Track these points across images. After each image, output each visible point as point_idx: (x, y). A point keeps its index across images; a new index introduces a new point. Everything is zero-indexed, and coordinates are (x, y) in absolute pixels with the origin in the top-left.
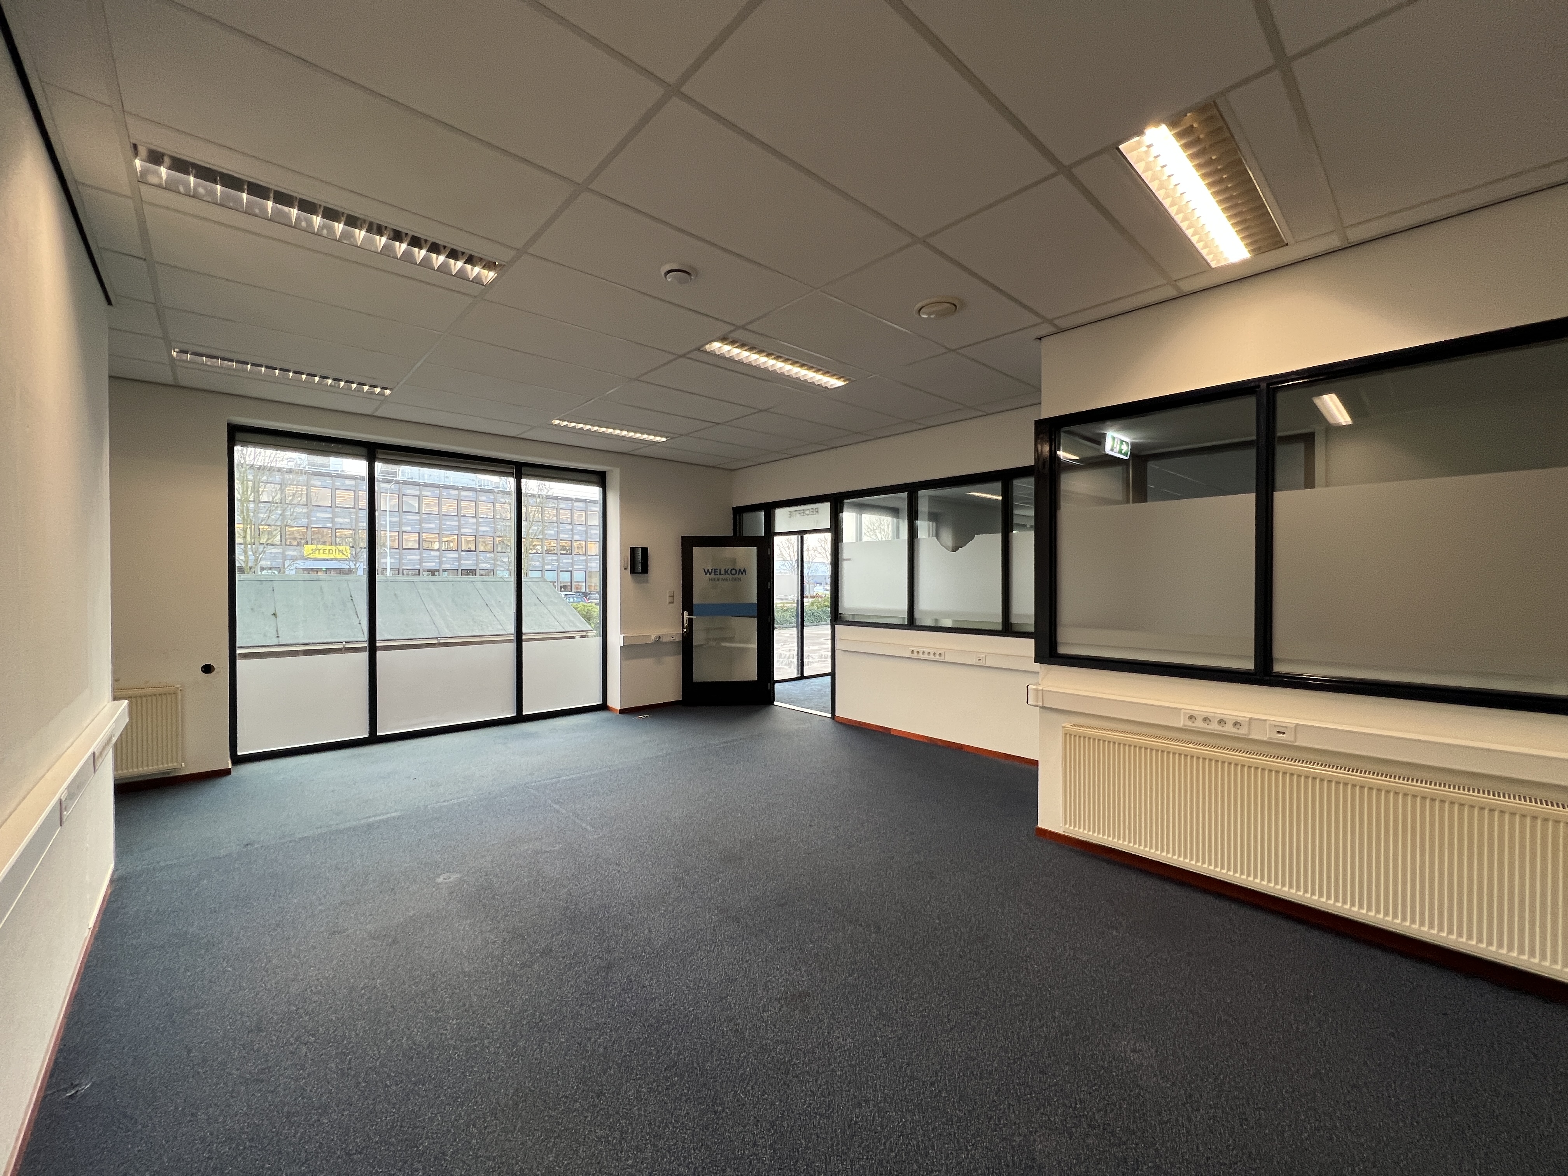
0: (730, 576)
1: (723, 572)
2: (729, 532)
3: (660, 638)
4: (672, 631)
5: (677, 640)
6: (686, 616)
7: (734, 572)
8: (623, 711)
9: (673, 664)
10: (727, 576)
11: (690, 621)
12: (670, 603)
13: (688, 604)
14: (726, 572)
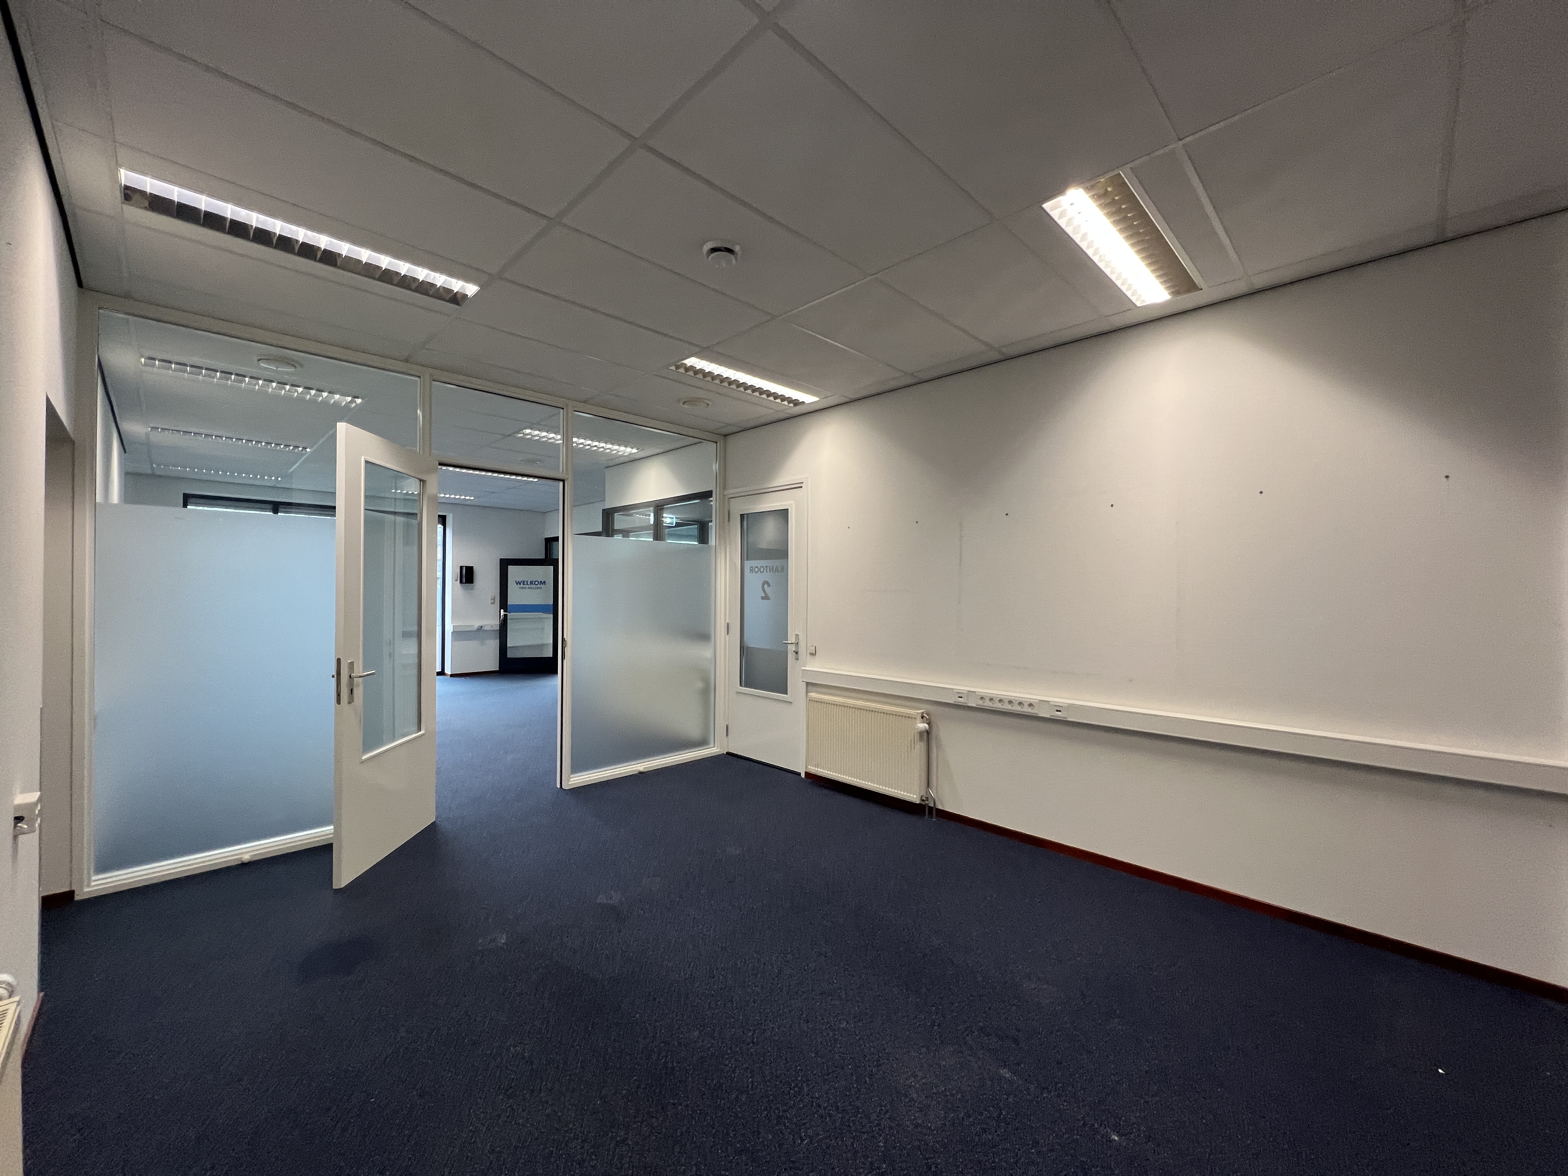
0: (534, 586)
1: (529, 583)
2: (542, 556)
3: (482, 627)
4: (492, 622)
5: (496, 629)
6: (502, 613)
7: (537, 583)
8: (452, 676)
9: (493, 645)
10: (532, 586)
11: (506, 616)
12: (492, 603)
13: (504, 603)
14: (531, 583)
